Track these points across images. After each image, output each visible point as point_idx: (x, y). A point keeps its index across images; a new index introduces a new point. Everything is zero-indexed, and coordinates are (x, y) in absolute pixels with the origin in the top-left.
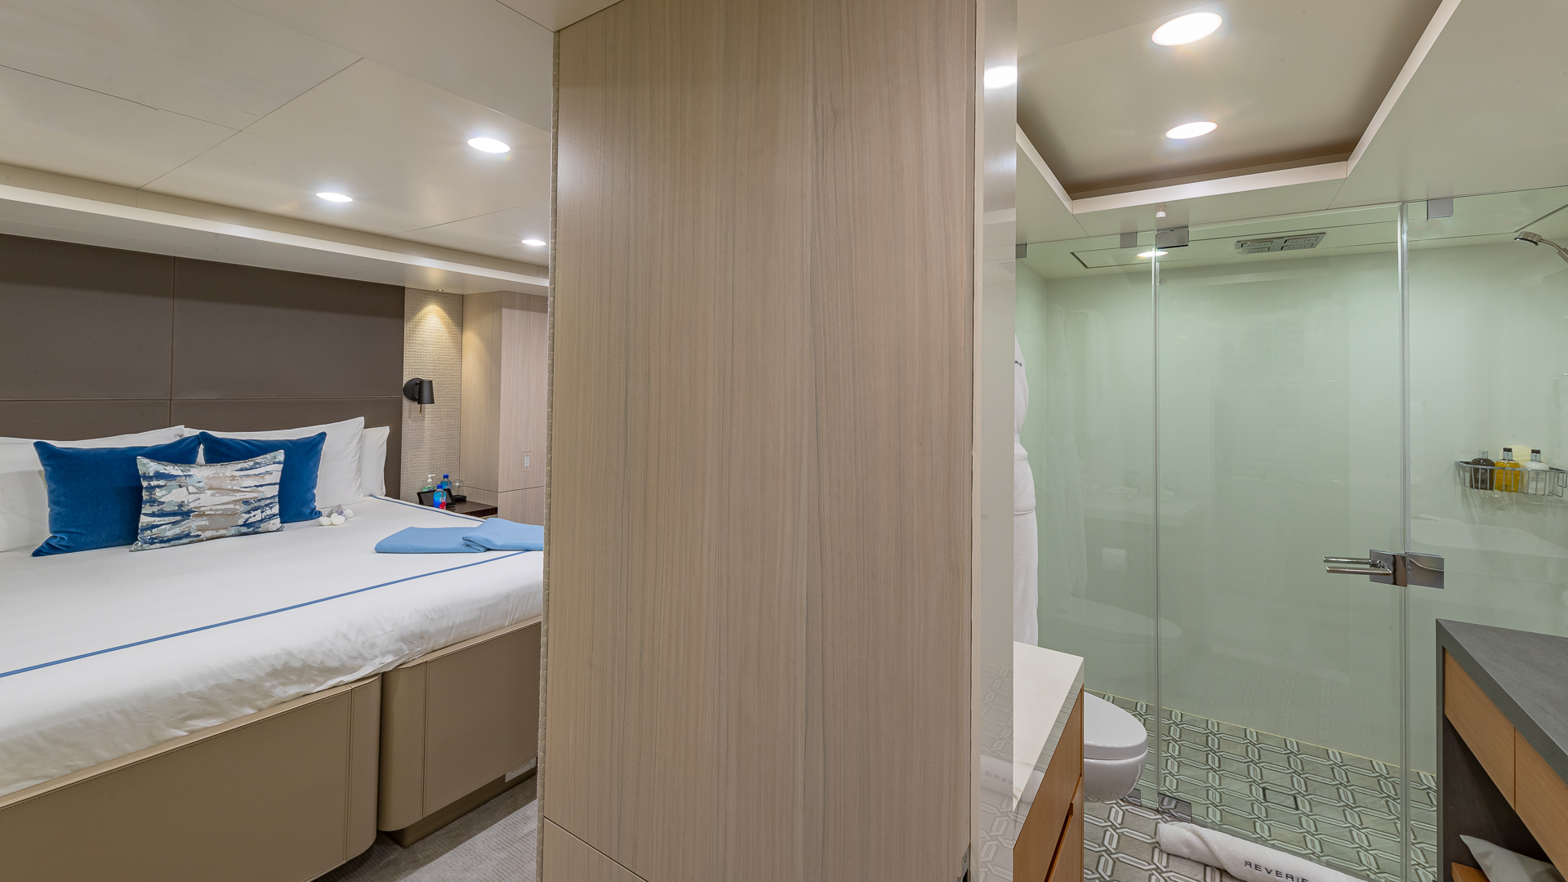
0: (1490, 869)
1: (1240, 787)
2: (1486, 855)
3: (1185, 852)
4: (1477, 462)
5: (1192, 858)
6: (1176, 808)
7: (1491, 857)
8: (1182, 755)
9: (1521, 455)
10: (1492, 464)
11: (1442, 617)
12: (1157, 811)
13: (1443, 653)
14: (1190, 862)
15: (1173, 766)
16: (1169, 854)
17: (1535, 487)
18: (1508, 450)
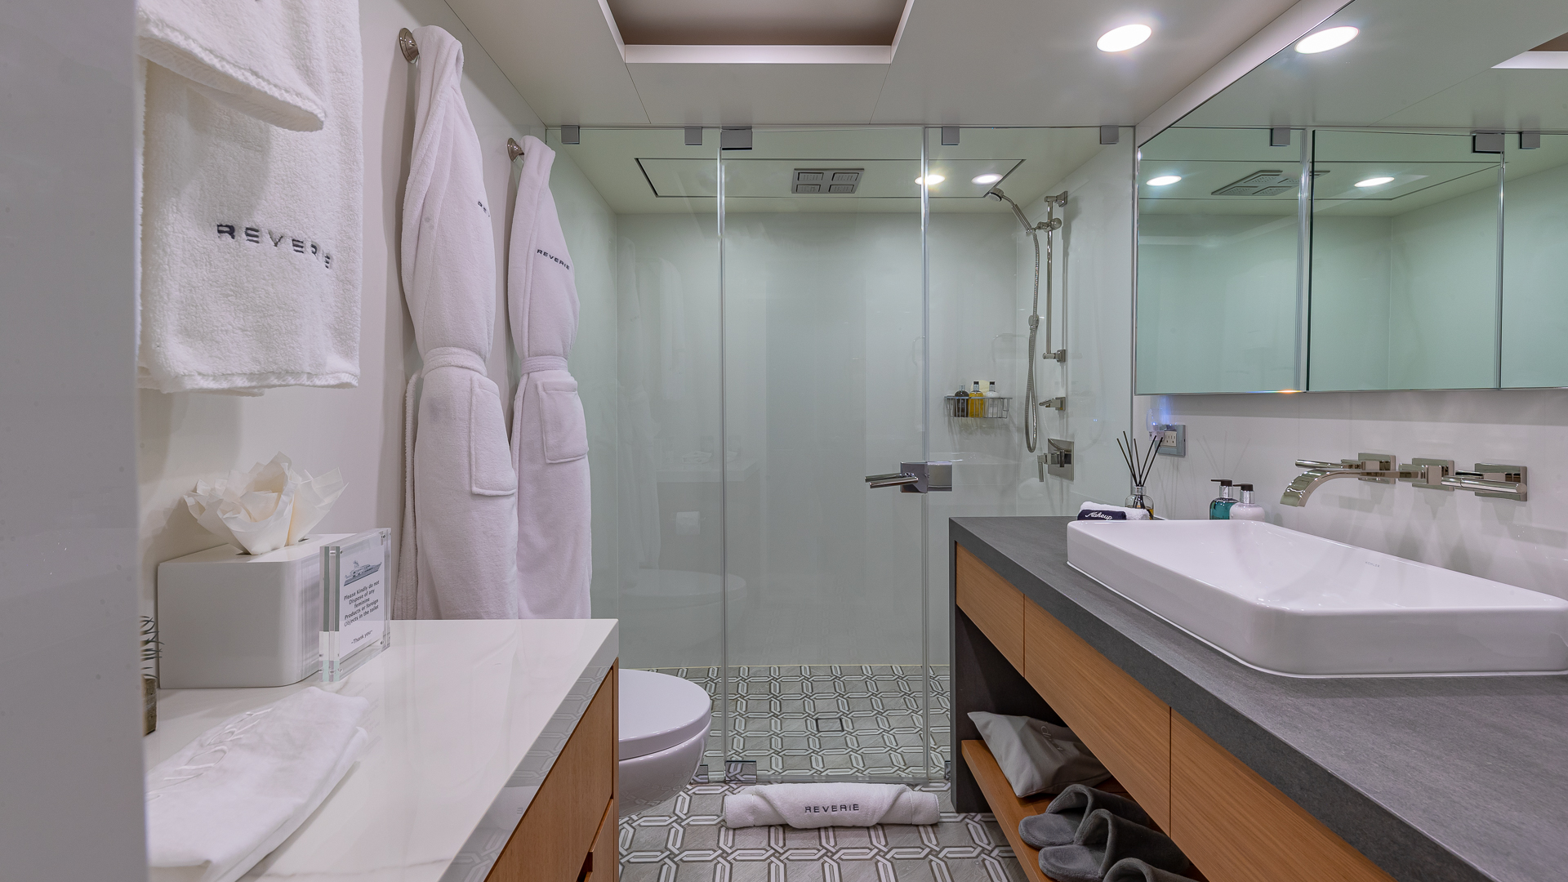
0: (989, 736)
1: (796, 725)
2: (986, 725)
3: (751, 820)
4: (958, 394)
5: (758, 824)
6: (741, 773)
7: (990, 726)
8: (749, 710)
9: (984, 387)
10: (967, 395)
11: (955, 515)
12: (725, 782)
13: (954, 546)
14: (755, 830)
15: (740, 725)
16: (734, 829)
17: (992, 411)
18: (977, 383)
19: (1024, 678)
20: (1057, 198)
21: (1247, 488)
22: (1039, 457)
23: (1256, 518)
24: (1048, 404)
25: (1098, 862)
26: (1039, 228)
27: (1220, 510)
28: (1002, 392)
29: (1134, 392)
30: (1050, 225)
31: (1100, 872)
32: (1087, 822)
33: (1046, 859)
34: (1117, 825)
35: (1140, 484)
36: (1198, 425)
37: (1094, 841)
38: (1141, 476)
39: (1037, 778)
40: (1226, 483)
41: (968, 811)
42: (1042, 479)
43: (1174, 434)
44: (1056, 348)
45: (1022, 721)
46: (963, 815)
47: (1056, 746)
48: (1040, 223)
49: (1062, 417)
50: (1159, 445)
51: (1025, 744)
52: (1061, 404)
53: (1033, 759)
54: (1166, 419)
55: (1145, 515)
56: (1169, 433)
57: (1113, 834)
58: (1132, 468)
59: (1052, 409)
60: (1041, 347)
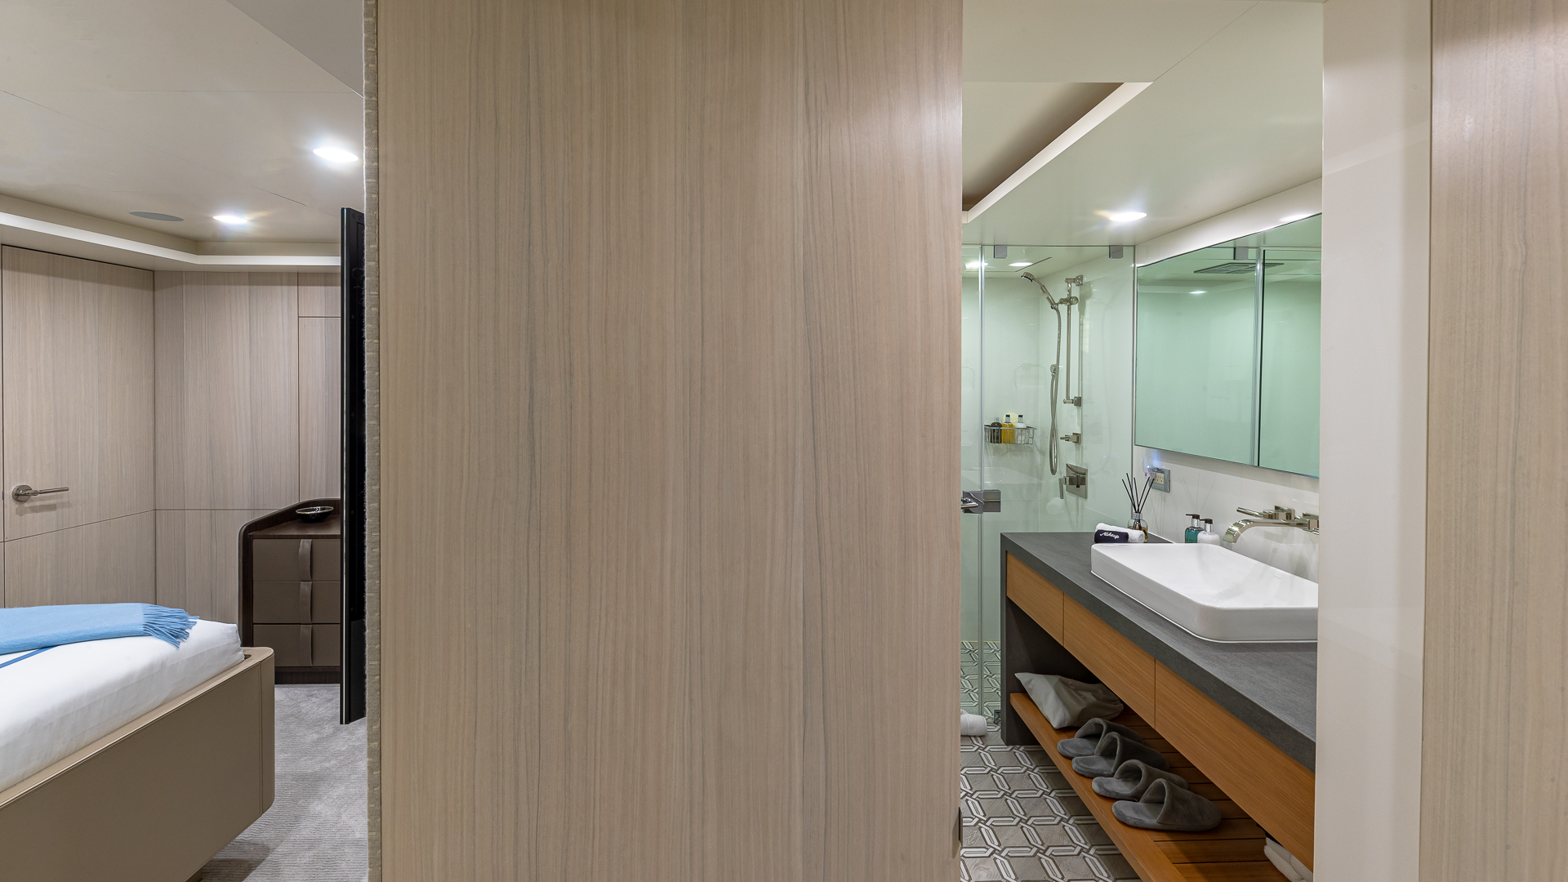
0: (1032, 691)
2: (1029, 682)
4: (993, 425)
7: (1032, 682)
9: (1014, 419)
10: (1001, 426)
11: (1005, 531)
13: (1005, 555)
17: (1020, 439)
18: (1008, 416)
19: (1063, 647)
20: (1074, 280)
21: (1209, 521)
22: (1060, 480)
23: (1214, 543)
24: (1067, 438)
25: (1111, 766)
26: (1061, 303)
27: (1191, 537)
28: (1027, 421)
29: (1134, 443)
30: (1069, 301)
31: (1112, 770)
32: (1103, 742)
33: (1077, 763)
34: (1123, 742)
35: (1138, 512)
36: (1177, 470)
37: (1108, 753)
38: (1139, 506)
39: (1068, 716)
40: (1196, 517)
41: (1014, 744)
42: (1062, 497)
43: (1162, 475)
44: (1074, 394)
45: (1055, 679)
46: (1010, 747)
47: (1080, 695)
48: (1062, 299)
49: (1077, 449)
50: (1152, 483)
51: (1058, 694)
52: (1077, 439)
53: (1065, 704)
54: (1157, 464)
55: (1142, 535)
56: (1158, 474)
57: (1120, 748)
58: (1132, 499)
59: (1070, 443)
60: (1062, 395)
